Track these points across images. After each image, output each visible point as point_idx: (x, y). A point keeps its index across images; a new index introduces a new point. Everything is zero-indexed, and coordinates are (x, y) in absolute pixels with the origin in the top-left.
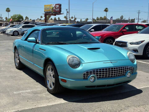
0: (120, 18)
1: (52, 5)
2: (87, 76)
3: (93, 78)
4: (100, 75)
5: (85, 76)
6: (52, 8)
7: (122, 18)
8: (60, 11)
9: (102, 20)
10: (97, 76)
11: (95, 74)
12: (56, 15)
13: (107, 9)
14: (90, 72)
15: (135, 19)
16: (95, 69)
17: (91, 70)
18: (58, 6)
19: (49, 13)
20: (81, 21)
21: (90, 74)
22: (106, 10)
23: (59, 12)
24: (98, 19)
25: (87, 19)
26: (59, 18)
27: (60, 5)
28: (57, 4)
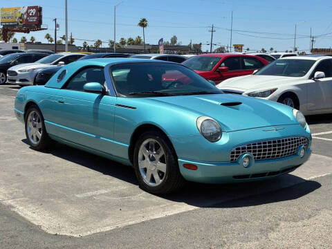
0: (170, 42)
1: (19, 8)
2: (237, 156)
3: (247, 160)
4: (258, 155)
5: (233, 156)
6: (19, 15)
7: (175, 42)
8: (40, 22)
9: (133, 44)
10: (255, 155)
11: (250, 151)
12: (28, 32)
13: (144, 20)
14: (243, 148)
15: (201, 44)
16: (251, 142)
17: (244, 144)
18: (33, 11)
19: (14, 26)
20: (85, 46)
21: (242, 152)
22: (143, 24)
23: (37, 26)
24: (123, 42)
25: (99, 42)
26: (33, 39)
27: (39, 10)
28: (33, 8)
